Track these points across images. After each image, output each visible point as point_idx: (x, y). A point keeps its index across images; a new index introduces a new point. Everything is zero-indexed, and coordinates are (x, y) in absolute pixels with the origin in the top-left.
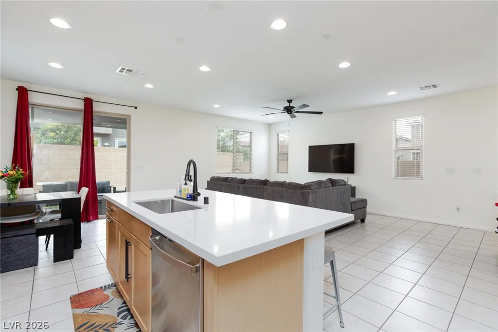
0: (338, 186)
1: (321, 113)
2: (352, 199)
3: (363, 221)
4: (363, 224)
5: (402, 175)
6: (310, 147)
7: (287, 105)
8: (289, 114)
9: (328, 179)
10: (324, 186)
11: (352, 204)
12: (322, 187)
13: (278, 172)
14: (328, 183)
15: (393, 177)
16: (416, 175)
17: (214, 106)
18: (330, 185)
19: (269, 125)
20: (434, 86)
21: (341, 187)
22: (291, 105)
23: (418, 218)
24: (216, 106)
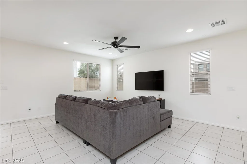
0: (149, 102)
1: (139, 47)
2: (162, 111)
3: (169, 127)
4: (170, 129)
5: (196, 92)
6: (136, 74)
7: (115, 41)
8: (115, 47)
9: (141, 97)
10: (135, 104)
11: (161, 116)
12: (133, 105)
13: (118, 89)
14: (140, 101)
15: (190, 93)
16: (206, 92)
17: (64, 43)
18: (142, 102)
19: (112, 61)
20: (223, 22)
21: (151, 104)
22: (117, 41)
23: (208, 123)
24: (66, 43)
